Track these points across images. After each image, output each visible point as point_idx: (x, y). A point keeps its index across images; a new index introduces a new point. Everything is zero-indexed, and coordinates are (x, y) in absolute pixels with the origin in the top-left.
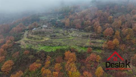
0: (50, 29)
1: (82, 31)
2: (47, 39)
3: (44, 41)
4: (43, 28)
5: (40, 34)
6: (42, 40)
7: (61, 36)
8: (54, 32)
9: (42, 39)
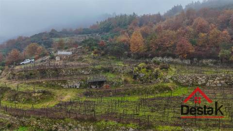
0: (81, 59)
1: (206, 66)
2: (68, 96)
3: (51, 104)
4: (57, 59)
5: (42, 77)
6: (48, 99)
7: (126, 81)
8: (96, 71)
9: (46, 95)
